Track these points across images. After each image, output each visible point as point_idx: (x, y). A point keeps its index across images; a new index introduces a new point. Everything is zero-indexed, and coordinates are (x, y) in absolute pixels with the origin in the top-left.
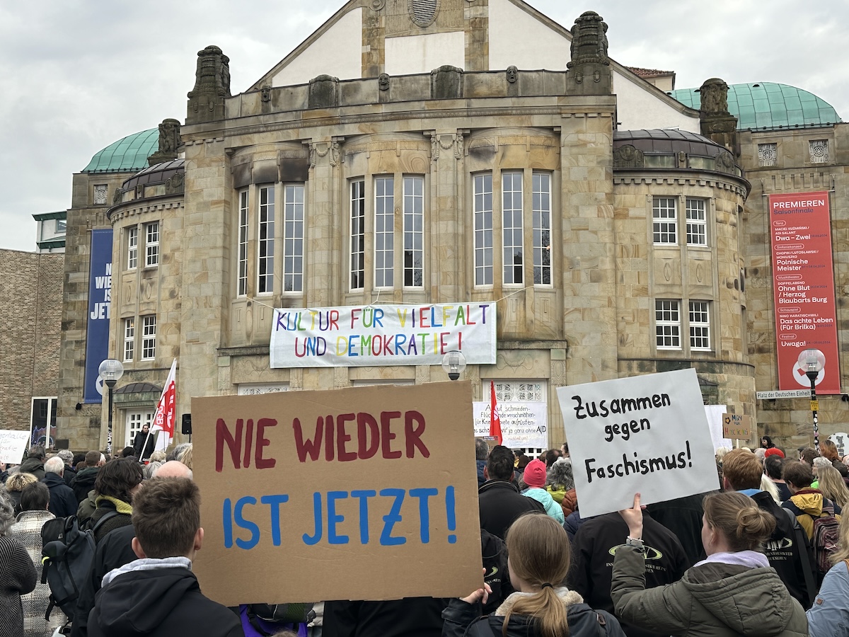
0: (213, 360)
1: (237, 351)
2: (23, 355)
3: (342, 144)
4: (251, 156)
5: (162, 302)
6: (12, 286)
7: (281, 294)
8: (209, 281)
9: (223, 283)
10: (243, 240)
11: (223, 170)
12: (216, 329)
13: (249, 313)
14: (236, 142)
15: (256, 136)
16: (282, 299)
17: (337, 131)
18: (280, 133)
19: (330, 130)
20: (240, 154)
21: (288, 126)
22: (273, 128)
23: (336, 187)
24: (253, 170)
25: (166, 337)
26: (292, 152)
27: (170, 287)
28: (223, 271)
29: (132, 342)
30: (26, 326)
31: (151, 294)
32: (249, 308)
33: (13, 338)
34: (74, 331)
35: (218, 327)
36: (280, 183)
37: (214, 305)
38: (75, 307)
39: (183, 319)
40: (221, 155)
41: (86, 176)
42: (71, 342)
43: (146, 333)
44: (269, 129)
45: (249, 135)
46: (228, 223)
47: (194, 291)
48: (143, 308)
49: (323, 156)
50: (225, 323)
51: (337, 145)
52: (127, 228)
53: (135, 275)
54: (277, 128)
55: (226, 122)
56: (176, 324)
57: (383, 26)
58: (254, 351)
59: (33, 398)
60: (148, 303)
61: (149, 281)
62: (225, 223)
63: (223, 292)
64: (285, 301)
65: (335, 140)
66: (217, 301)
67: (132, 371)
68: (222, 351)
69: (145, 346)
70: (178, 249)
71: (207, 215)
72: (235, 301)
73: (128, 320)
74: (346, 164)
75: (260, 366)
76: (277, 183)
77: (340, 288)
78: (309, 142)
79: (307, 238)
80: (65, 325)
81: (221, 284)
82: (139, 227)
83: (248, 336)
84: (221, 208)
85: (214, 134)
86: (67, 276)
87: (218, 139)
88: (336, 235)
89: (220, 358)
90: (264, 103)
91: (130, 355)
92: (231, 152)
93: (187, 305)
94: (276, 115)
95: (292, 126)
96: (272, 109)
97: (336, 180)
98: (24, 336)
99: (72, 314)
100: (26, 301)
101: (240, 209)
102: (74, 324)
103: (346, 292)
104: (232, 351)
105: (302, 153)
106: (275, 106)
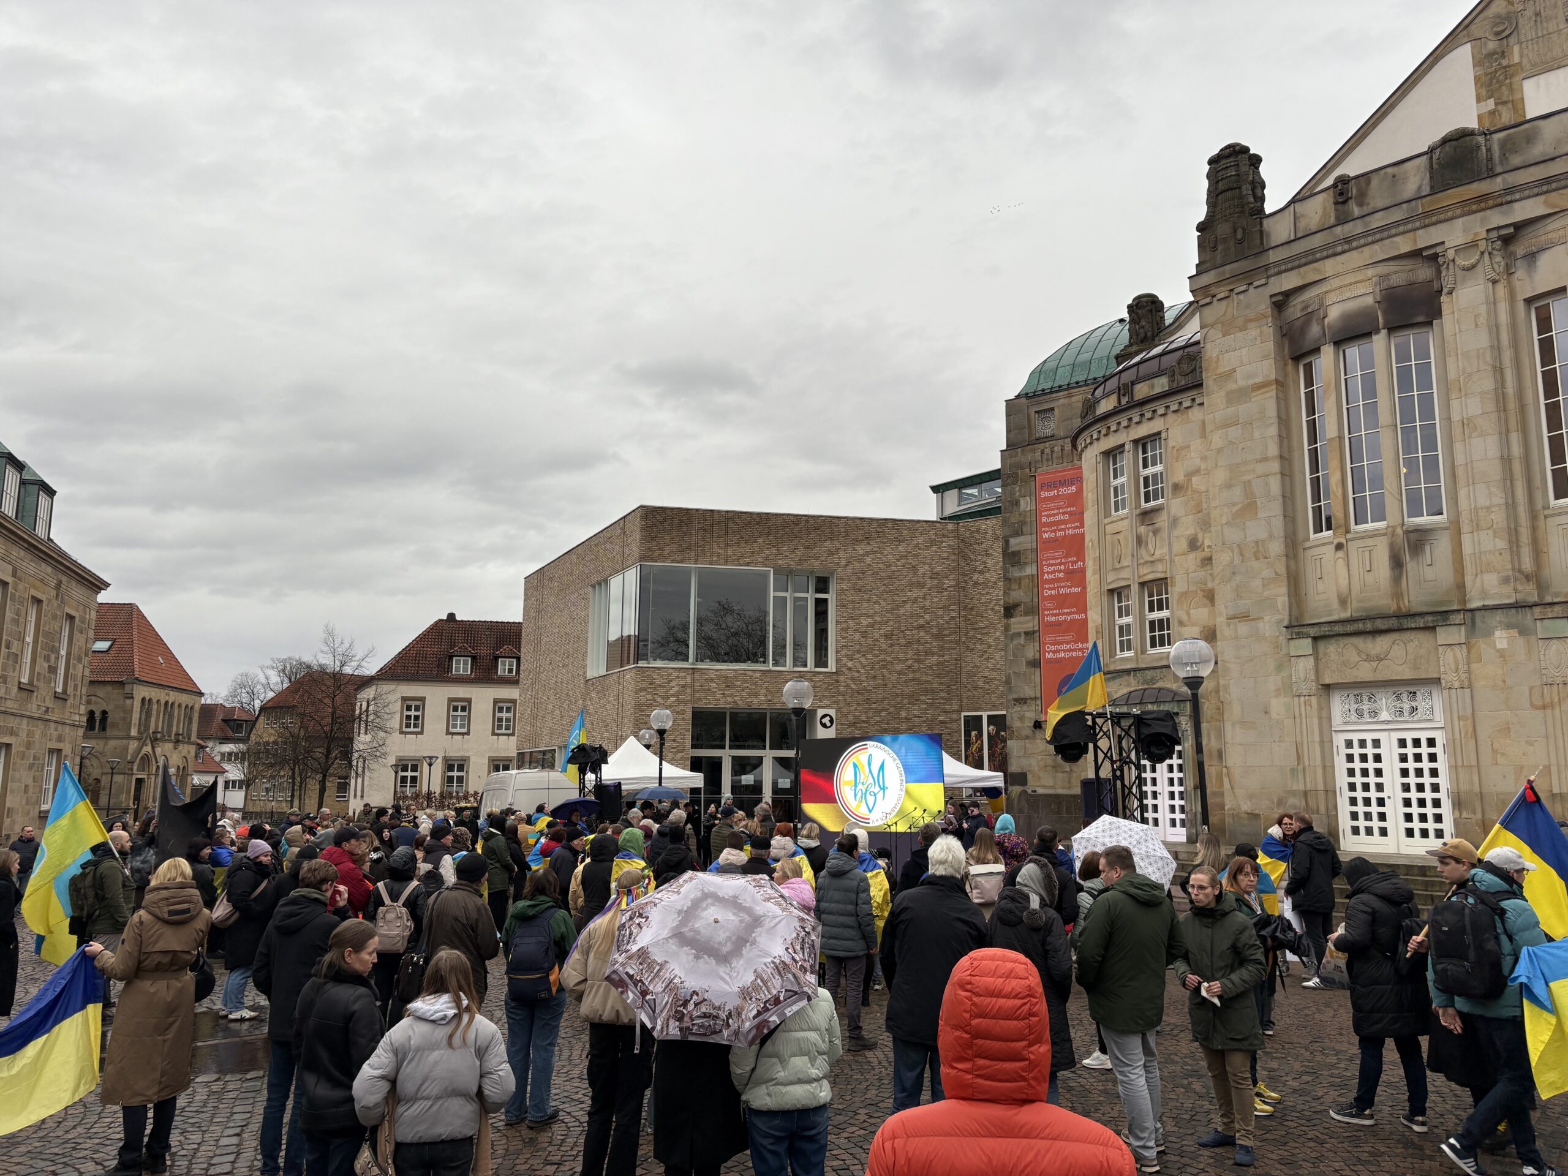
0: (1278, 646)
1: (1325, 629)
2: (946, 658)
3: (1507, 241)
4: (1321, 298)
5: (1176, 559)
6: (926, 567)
7: (1403, 524)
8: (1261, 515)
9: (1285, 516)
10: (1313, 439)
11: (1269, 331)
12: (1280, 594)
13: (1341, 562)
14: (1289, 281)
15: (1329, 263)
16: (1407, 532)
17: (1498, 218)
18: (1376, 247)
19: (1483, 220)
20: (1298, 301)
21: (1393, 231)
22: (1362, 241)
23: (1504, 317)
24: (1326, 321)
25: (1188, 614)
26: (1400, 275)
27: (1189, 532)
28: (1284, 497)
29: (1128, 626)
30: (947, 618)
31: (1158, 548)
32: (1340, 554)
33: (933, 635)
34: (1023, 619)
35: (1284, 590)
36: (1384, 332)
37: (1272, 555)
38: (1020, 584)
39: (1217, 581)
40: (1264, 306)
41: (1023, 400)
42: (1019, 634)
43: (1151, 610)
44: (1354, 244)
45: (1315, 265)
46: (1284, 417)
47: (1233, 535)
48: (1144, 570)
49: (1472, 267)
50: (1295, 581)
51: (1499, 243)
52: (1107, 454)
53: (1126, 522)
54: (1370, 239)
55: (1271, 252)
56: (1204, 591)
57: (1516, 59)
58: (1360, 626)
59: (963, 714)
60: (1152, 562)
61: (1150, 527)
62: (1279, 417)
63: (1285, 531)
64: (1413, 536)
65: (1494, 234)
66: (1276, 548)
67: (1135, 670)
68: (1296, 630)
69: (1152, 630)
70: (1197, 471)
71: (1243, 410)
72: (1308, 544)
73: (1117, 593)
74: (1520, 273)
75: (1373, 653)
76: (1378, 331)
77: (1531, 501)
78: (1439, 249)
79: (1448, 419)
80: (1009, 611)
81: (1282, 517)
82: (1127, 447)
83: (1343, 602)
84: (1271, 393)
85: (1248, 277)
86: (1007, 542)
87: (1256, 284)
88: (1512, 405)
89: (1292, 642)
90: (1339, 207)
91: (1126, 646)
92: (1281, 302)
93: (1223, 559)
94: (1367, 219)
95: (1401, 229)
96: (1356, 211)
97: (1503, 308)
98: (946, 632)
99: (1017, 595)
100: (945, 586)
101: (1303, 390)
102: (1021, 608)
103: (1544, 508)
104: (1316, 629)
105: (1424, 273)
106: (1361, 205)
